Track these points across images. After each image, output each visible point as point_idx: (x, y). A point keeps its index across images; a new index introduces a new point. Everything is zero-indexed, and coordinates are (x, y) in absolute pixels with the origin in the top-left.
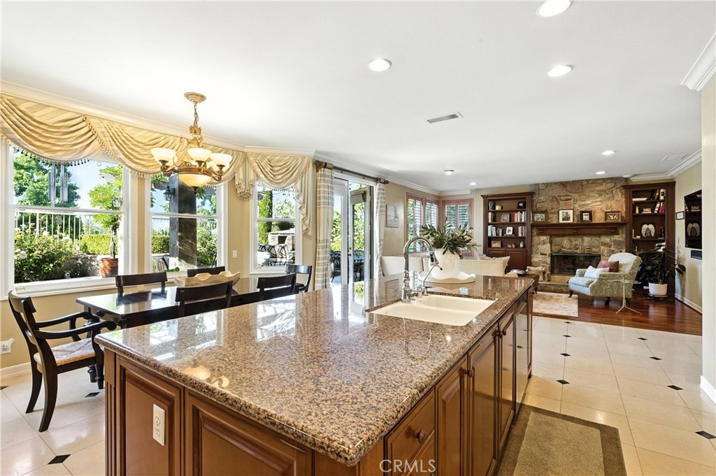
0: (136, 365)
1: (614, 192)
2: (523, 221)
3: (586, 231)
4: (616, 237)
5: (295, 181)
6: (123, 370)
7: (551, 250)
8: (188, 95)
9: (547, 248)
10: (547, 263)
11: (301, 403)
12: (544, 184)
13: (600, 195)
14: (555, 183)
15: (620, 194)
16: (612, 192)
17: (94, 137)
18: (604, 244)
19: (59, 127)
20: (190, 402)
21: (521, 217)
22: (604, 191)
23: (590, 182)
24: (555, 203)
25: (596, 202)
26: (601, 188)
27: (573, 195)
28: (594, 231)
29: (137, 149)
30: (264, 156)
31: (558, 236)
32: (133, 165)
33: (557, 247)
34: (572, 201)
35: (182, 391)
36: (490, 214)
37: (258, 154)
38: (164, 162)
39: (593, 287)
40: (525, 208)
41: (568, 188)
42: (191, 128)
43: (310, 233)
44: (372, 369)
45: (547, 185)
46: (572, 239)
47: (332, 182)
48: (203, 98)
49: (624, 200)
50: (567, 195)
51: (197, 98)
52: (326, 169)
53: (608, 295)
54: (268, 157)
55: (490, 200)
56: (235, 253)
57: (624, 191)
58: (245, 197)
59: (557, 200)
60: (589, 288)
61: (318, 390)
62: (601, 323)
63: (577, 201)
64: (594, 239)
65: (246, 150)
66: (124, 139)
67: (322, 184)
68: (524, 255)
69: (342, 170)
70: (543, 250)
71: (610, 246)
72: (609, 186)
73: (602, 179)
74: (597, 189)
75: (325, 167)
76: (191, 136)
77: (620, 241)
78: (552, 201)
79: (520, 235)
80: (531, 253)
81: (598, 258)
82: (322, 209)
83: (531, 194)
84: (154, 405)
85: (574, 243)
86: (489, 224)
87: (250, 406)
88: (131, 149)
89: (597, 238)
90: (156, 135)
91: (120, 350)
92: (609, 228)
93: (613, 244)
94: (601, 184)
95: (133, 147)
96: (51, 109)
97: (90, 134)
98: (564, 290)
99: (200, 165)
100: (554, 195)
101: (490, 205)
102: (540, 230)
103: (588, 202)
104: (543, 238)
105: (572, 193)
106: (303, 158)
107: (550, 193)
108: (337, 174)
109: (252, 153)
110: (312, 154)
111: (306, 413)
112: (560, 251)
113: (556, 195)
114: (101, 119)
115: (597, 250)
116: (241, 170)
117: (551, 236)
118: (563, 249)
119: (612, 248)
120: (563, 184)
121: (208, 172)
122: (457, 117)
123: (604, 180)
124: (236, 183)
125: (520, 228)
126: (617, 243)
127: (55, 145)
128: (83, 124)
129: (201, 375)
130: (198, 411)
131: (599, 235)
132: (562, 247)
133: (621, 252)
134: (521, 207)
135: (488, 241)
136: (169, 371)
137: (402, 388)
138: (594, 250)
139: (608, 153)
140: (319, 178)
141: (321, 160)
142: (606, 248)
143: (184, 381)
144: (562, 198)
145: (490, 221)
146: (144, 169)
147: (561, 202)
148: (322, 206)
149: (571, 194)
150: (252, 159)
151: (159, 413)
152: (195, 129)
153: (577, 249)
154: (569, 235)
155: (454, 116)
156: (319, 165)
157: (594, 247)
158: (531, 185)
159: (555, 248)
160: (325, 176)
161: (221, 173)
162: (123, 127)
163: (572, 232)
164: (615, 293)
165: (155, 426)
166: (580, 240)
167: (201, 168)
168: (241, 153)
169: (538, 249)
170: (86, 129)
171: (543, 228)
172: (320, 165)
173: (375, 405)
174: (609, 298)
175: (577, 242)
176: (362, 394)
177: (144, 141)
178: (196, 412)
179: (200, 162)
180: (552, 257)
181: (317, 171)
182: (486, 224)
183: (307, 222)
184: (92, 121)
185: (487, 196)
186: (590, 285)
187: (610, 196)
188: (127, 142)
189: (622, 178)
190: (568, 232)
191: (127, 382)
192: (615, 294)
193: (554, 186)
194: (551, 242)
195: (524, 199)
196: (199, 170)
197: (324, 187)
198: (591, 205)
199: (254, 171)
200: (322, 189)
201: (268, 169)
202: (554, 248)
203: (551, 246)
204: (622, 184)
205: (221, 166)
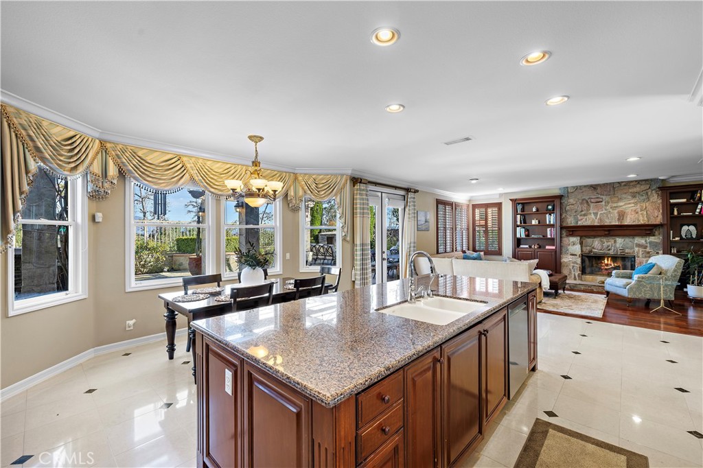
0: (215, 343)
1: (649, 193)
2: (552, 223)
3: (619, 232)
4: (652, 239)
5: (336, 195)
6: (207, 346)
7: (582, 251)
8: (250, 137)
9: (577, 249)
10: (577, 264)
11: (308, 371)
12: (574, 187)
13: (634, 197)
14: (585, 186)
15: (656, 196)
16: (647, 193)
17: (185, 171)
18: (639, 245)
19: (162, 166)
20: (246, 368)
21: (550, 219)
22: (639, 193)
23: (623, 184)
24: (585, 205)
25: (630, 203)
26: (635, 190)
27: (604, 197)
28: (627, 232)
29: (215, 178)
30: (310, 175)
31: (589, 237)
32: (212, 190)
33: (588, 248)
34: (603, 203)
35: (242, 361)
36: (519, 216)
37: (306, 174)
38: (233, 190)
39: (631, 288)
40: (554, 210)
41: (599, 190)
42: (253, 162)
43: (348, 239)
44: (361, 354)
45: (577, 188)
46: (604, 240)
47: (366, 195)
48: (262, 138)
49: (660, 201)
50: (597, 198)
51: (256, 139)
52: (361, 185)
53: (648, 297)
54: (314, 177)
55: (519, 204)
56: (288, 256)
57: (660, 192)
58: (296, 210)
59: (587, 202)
60: (626, 290)
61: (322, 365)
62: (623, 324)
63: (608, 203)
64: (628, 240)
65: (296, 172)
66: (206, 171)
67: (358, 196)
68: (553, 256)
69: (376, 184)
70: (573, 250)
71: (646, 247)
72: (643, 187)
73: (636, 181)
74: (630, 191)
75: (360, 182)
76: (252, 169)
77: (657, 243)
78: (581, 203)
79: (549, 236)
80: (561, 253)
81: (633, 259)
82: (358, 218)
83: (560, 197)
84: (226, 370)
85: (606, 244)
86: (518, 226)
87: (278, 372)
88: (211, 178)
89: (631, 240)
90: (228, 166)
91: (206, 333)
92: (645, 230)
93: (648, 245)
94: (635, 186)
95: (212, 176)
96: (158, 153)
97: (183, 169)
98: (595, 290)
99: (259, 191)
100: (584, 197)
101: (519, 207)
102: (570, 231)
103: (621, 204)
104: (572, 239)
105: (603, 195)
106: (342, 175)
107: (579, 197)
108: (371, 187)
109: (301, 174)
110: (349, 172)
111: (309, 378)
112: (591, 251)
113: (587, 198)
114: (190, 157)
115: (632, 251)
116: (292, 188)
117: (581, 237)
118: (593, 250)
119: (648, 249)
120: (594, 187)
121: (265, 196)
122: (470, 139)
123: (638, 182)
124: (289, 199)
125: (548, 229)
126: (653, 245)
127: (160, 179)
128: (179, 162)
129: (260, 353)
130: (251, 374)
131: (634, 236)
132: (593, 248)
133: (658, 253)
134: (550, 210)
135: (518, 242)
136: (234, 348)
137: (375, 367)
138: (627, 251)
139: (633, 159)
140: (355, 192)
141: (356, 177)
142: (641, 250)
143: (243, 354)
144: (592, 200)
145: (519, 223)
146: (220, 193)
147: (592, 205)
148: (358, 215)
149: (602, 197)
150: (300, 178)
151: (229, 374)
152: (255, 163)
153: (609, 250)
154: (601, 236)
155: (468, 139)
156: (355, 181)
157: (627, 248)
158: (560, 189)
159: (586, 250)
160: (360, 190)
161: (275, 195)
162: (205, 161)
163: (603, 233)
164: (656, 294)
165: (226, 383)
166: (612, 241)
167: (260, 193)
168: (292, 174)
169: (568, 250)
170: (180, 166)
171: (573, 231)
172: (357, 181)
173: (353, 376)
174: (648, 299)
175: (609, 243)
176: (348, 369)
177: (220, 171)
178: (250, 375)
179: (259, 190)
180: (583, 256)
181: (354, 186)
182: (515, 226)
183: (346, 230)
184: (184, 159)
185: (516, 200)
186: (627, 287)
187: (644, 197)
188: (208, 173)
189: (658, 179)
190: (599, 233)
191: (210, 354)
192: (656, 296)
193: (584, 189)
194: (581, 243)
195: (553, 202)
196: (259, 195)
197: (360, 199)
198: (624, 207)
199: (303, 188)
200: (358, 201)
201: (313, 186)
202: (584, 249)
203: (581, 247)
204: (658, 186)
205: (275, 191)
